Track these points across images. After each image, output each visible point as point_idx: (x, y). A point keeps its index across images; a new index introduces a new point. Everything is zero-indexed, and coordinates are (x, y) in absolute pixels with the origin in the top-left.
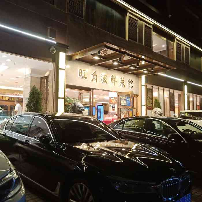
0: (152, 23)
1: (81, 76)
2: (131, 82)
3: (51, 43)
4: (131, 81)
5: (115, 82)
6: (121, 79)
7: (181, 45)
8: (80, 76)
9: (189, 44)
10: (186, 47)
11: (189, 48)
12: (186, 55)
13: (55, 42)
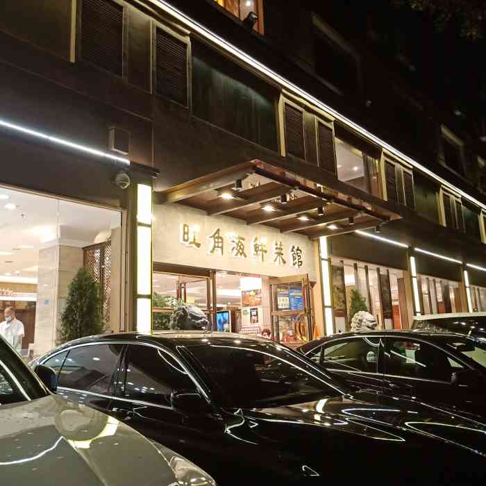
0: (333, 119)
1: (187, 241)
2: (299, 252)
3: (118, 162)
4: (298, 249)
5: (264, 253)
6: (276, 247)
7: (394, 166)
8: (184, 240)
9: (411, 164)
10: (404, 172)
11: (411, 173)
12: (406, 188)
13: (127, 162)
